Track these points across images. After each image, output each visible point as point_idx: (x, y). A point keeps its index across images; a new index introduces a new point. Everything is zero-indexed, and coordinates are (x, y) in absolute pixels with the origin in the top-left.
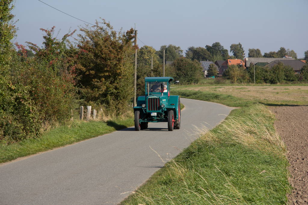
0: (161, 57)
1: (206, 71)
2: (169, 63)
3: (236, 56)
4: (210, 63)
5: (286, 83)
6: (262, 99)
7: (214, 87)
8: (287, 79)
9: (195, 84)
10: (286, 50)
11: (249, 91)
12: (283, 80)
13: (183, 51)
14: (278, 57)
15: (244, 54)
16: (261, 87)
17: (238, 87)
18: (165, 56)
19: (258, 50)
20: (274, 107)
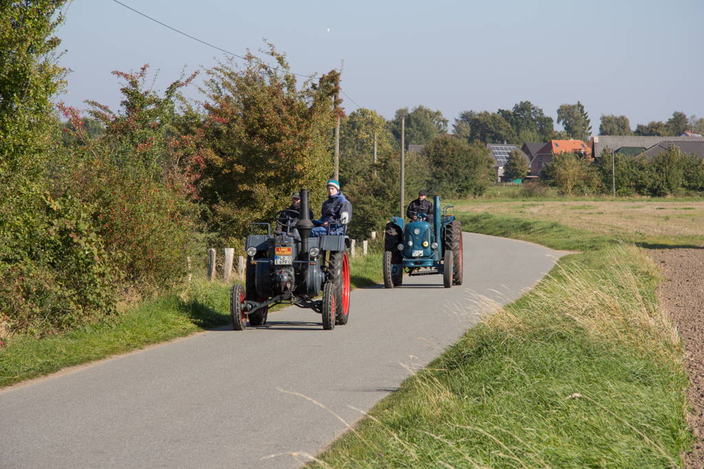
0: (397, 135)
1: (501, 168)
2: (415, 149)
3: (571, 132)
4: (510, 149)
5: (688, 194)
6: (630, 231)
7: (519, 203)
8: (689, 186)
9: (477, 197)
10: (687, 117)
11: (599, 213)
12: (679, 188)
13: (447, 121)
14: (670, 135)
15: (590, 128)
16: (630, 204)
17: (576, 204)
18: (406, 133)
19: (622, 118)
20: (658, 251)
